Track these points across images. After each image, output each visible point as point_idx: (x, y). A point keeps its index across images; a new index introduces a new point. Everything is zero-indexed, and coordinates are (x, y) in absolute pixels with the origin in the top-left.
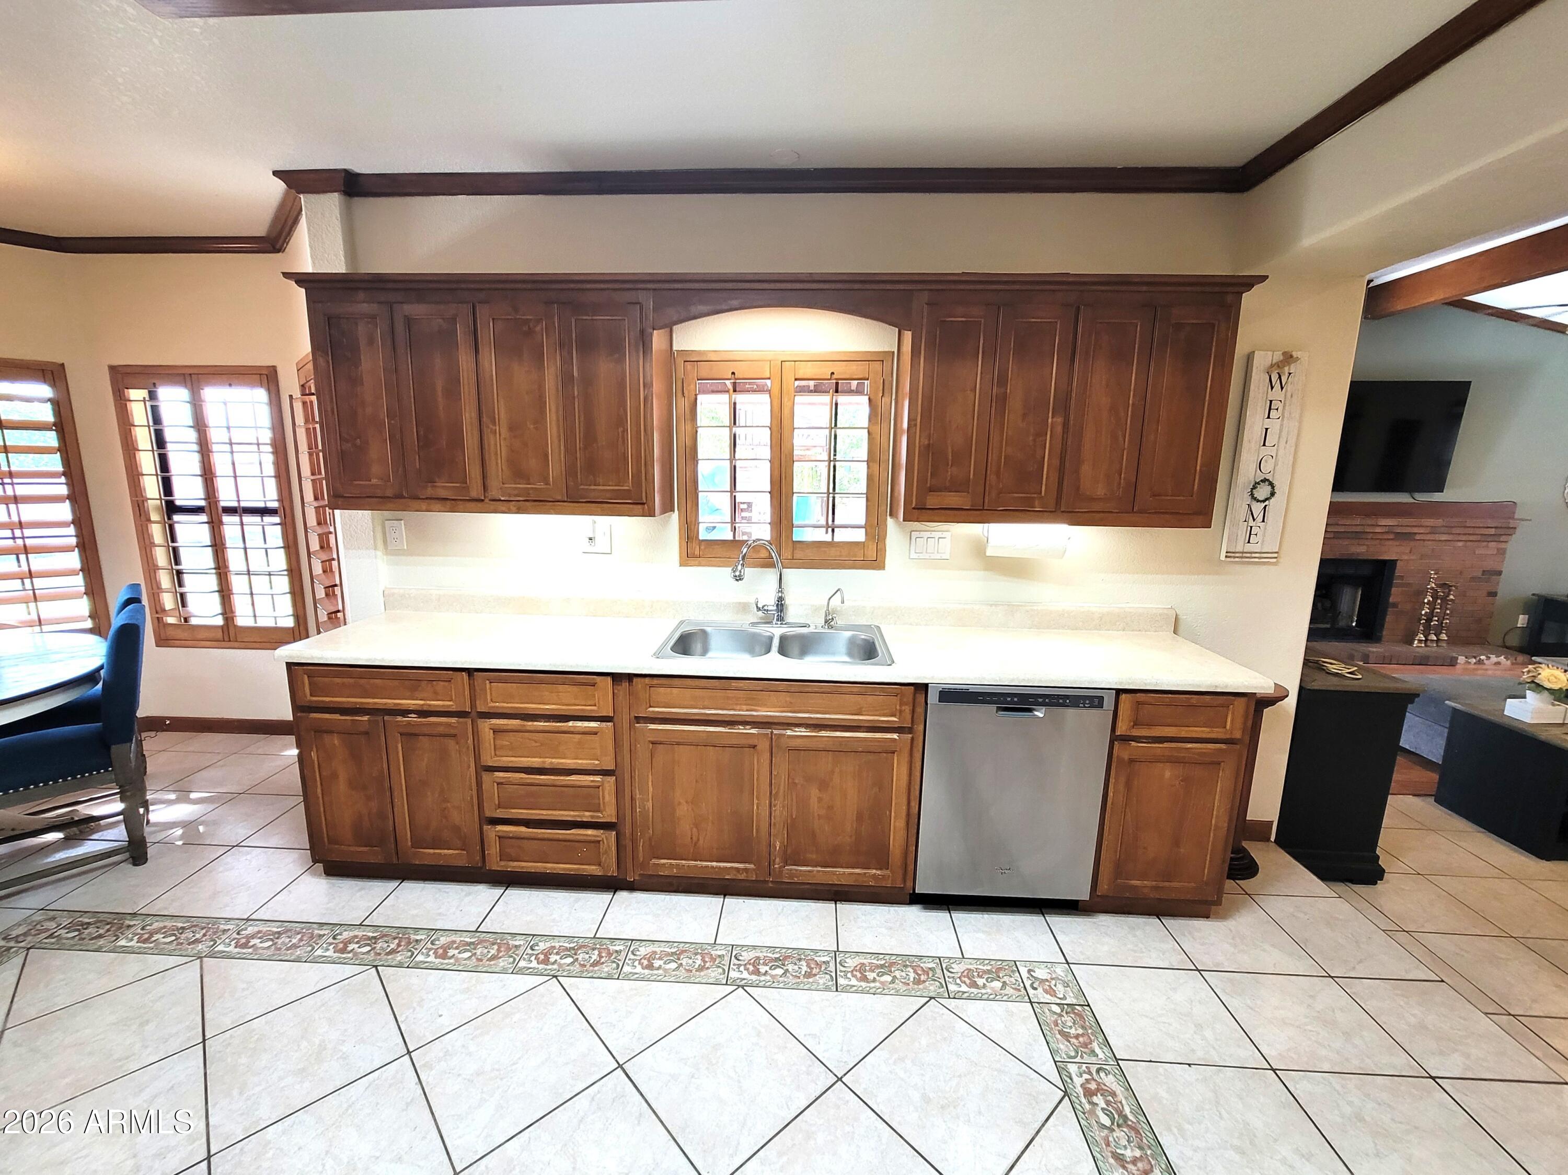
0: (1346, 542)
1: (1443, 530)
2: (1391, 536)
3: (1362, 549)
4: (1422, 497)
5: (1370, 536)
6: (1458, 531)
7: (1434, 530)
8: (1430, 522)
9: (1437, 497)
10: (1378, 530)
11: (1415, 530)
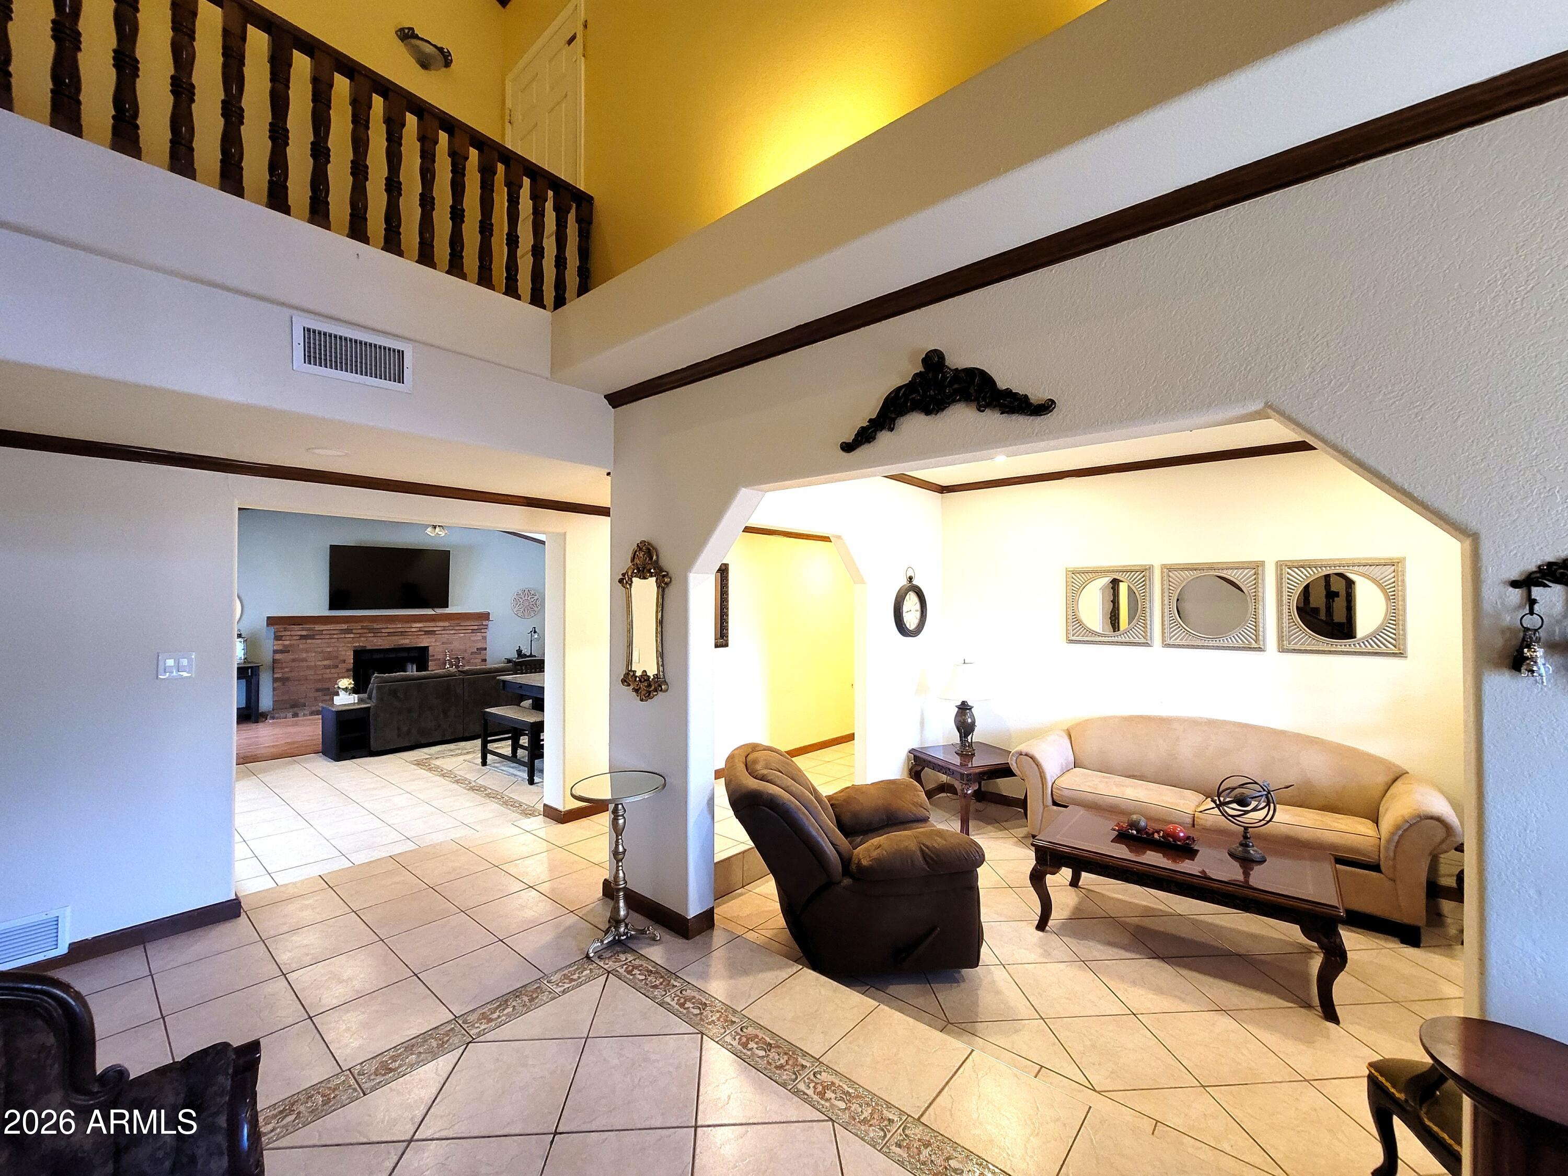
0: (397, 638)
1: (451, 628)
2: (423, 633)
3: (407, 641)
4: (439, 611)
5: (410, 633)
6: (457, 628)
7: (444, 628)
8: (441, 624)
9: (447, 611)
10: (413, 630)
11: (435, 629)
